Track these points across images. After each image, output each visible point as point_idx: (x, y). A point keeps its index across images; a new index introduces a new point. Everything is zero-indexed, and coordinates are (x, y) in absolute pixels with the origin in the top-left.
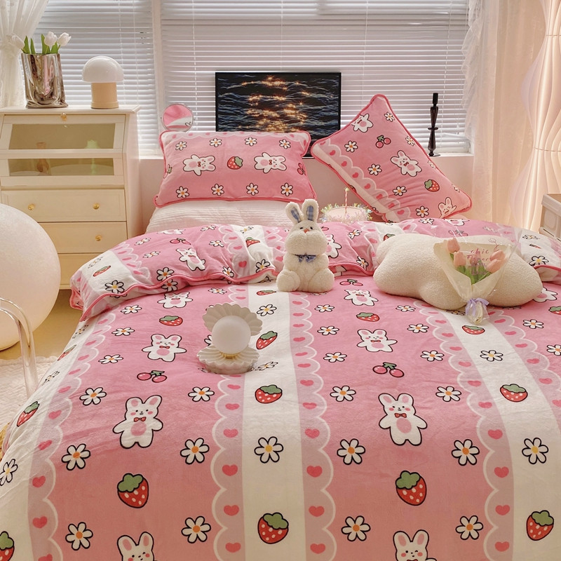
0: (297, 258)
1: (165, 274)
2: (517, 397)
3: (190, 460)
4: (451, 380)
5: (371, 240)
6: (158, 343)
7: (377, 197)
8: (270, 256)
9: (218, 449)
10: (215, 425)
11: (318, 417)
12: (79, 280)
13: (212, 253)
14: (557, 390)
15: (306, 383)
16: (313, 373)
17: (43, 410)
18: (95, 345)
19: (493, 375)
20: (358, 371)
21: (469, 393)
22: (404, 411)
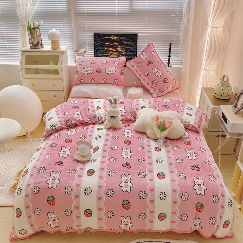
0: (110, 118)
1: (69, 122)
2: (162, 177)
3: (66, 193)
4: (144, 170)
5: (137, 109)
6: (63, 150)
7: (147, 84)
8: (103, 114)
9: (74, 190)
10: (74, 183)
11: (103, 182)
12: (45, 119)
13: (85, 113)
14: (175, 176)
15: (102, 169)
16: (105, 165)
17: (29, 173)
18: (45, 150)
19: (157, 169)
20: (118, 165)
21: (148, 175)
22: (127, 181)
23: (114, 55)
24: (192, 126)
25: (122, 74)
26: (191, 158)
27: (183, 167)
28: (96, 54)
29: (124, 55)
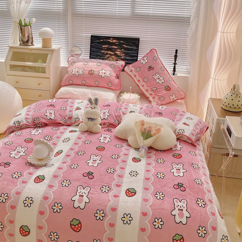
0: (88, 119)
1: (37, 120)
2: (131, 195)
5: (123, 113)
6: (17, 150)
7: (146, 90)
8: (81, 116)
9: (11, 198)
10: (14, 189)
11: (51, 192)
13: (59, 113)
14: (149, 194)
15: (55, 176)
16: (61, 173)
19: (127, 183)
20: (78, 174)
21: (113, 190)
22: (84, 194)
23: (112, 58)
24: (186, 138)
25: (118, 77)
26: (176, 174)
27: (163, 185)
28: (92, 56)
29: (123, 60)
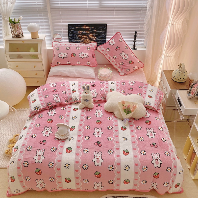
0: (84, 100)
1: (49, 104)
2: (126, 154)
3: (50, 167)
4: (112, 148)
6: (46, 130)
7: (116, 65)
8: (78, 96)
9: (56, 165)
11: (79, 158)
13: (63, 96)
14: (137, 152)
15: (78, 147)
16: (80, 144)
17: (19, 150)
18: (31, 129)
19: (123, 146)
20: (91, 144)
21: (115, 152)
22: (99, 157)
23: (86, 40)
24: (152, 108)
25: (93, 57)
27: (144, 145)
29: (95, 41)
